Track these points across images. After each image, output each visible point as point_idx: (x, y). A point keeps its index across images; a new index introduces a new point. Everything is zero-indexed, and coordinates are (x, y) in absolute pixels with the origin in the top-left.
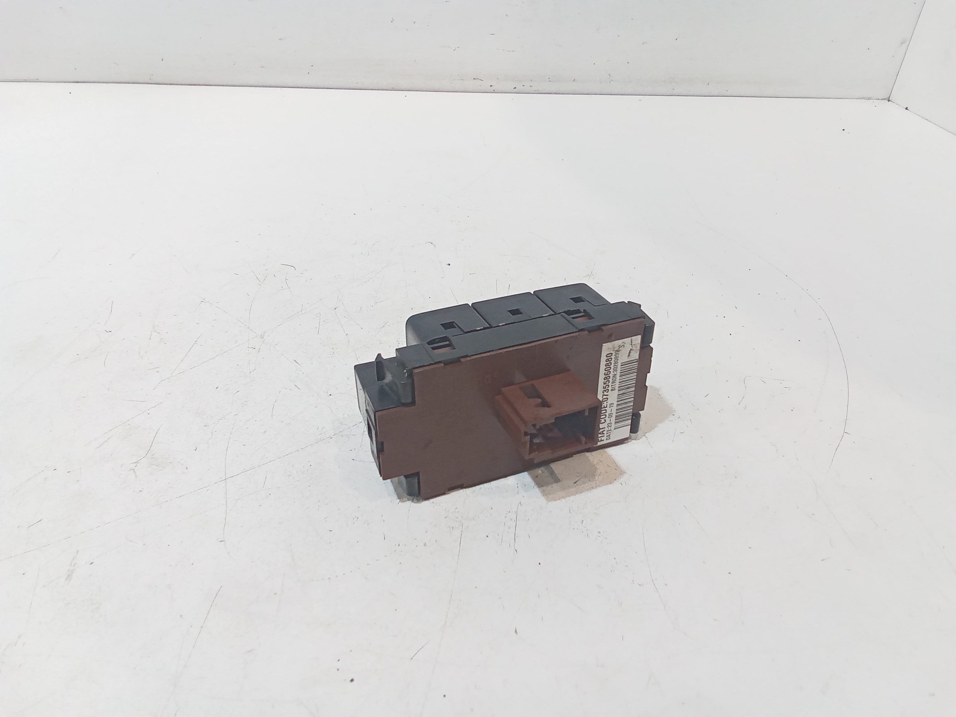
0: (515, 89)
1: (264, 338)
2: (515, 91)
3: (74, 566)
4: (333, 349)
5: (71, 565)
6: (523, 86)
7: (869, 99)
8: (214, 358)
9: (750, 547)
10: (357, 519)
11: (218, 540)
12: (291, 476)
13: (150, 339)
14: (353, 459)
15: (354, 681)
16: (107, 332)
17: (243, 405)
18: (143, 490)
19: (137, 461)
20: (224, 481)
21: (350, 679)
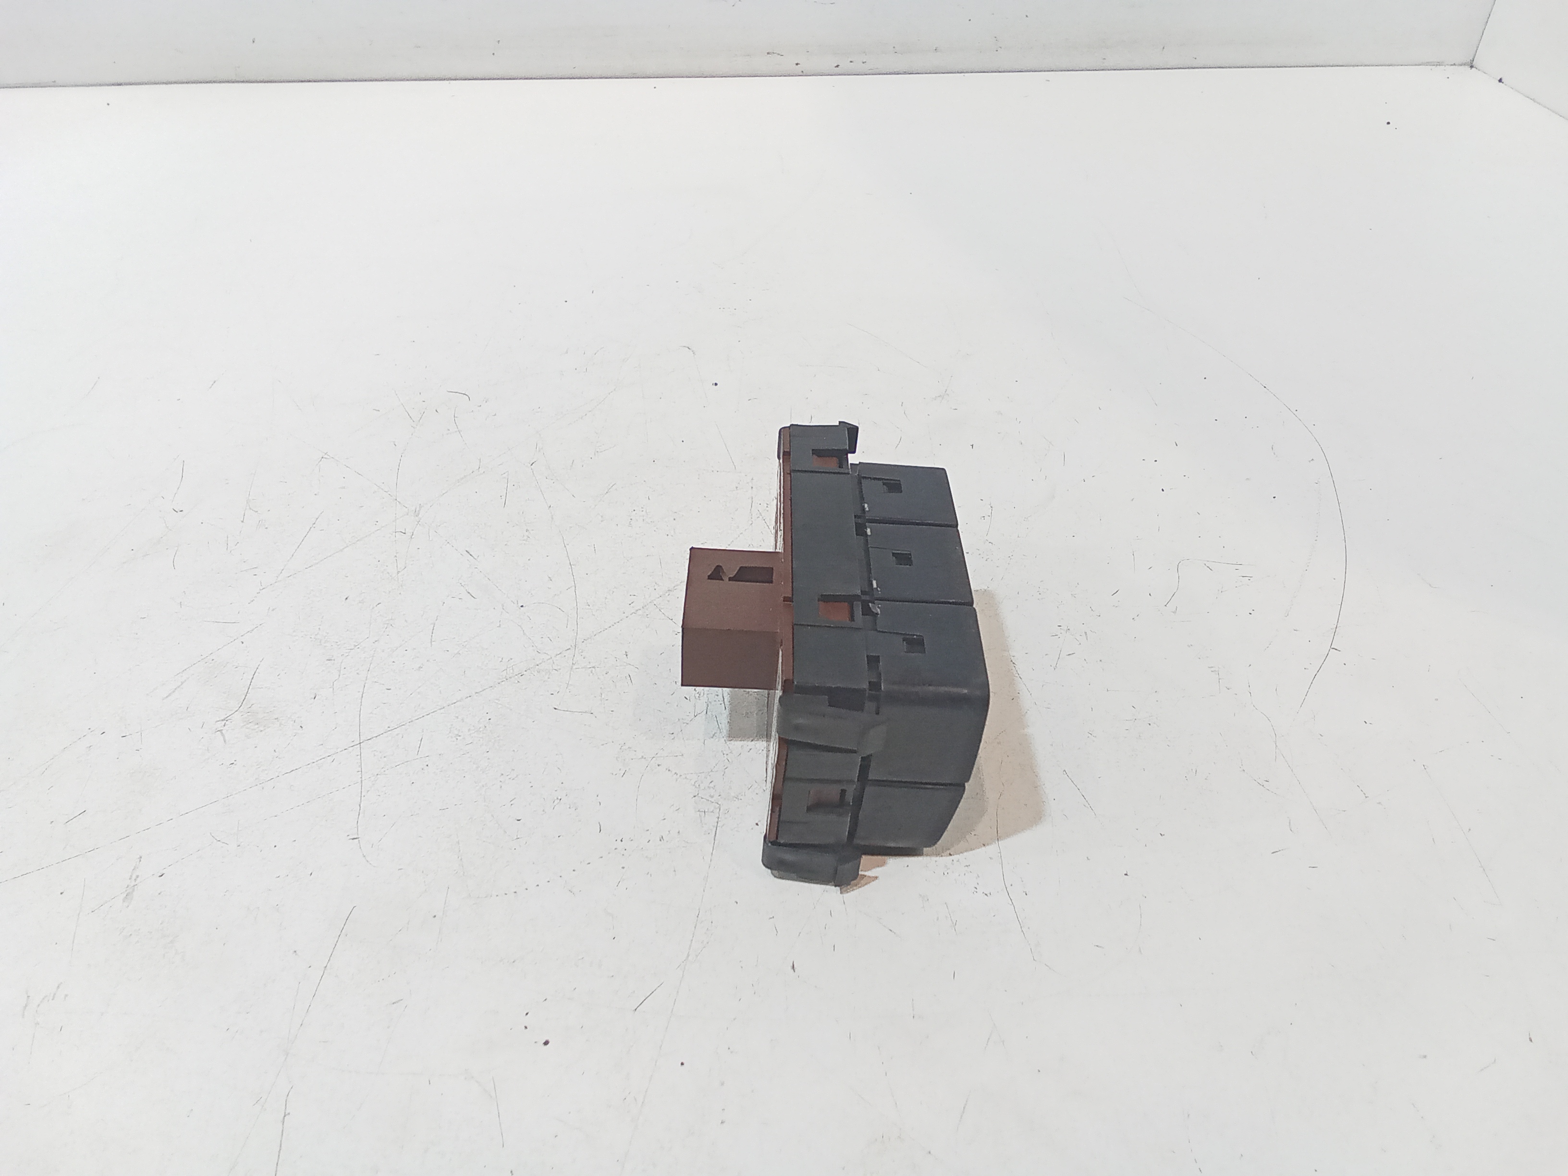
0: (837, 68)
1: (420, 516)
2: (837, 71)
3: (136, 881)
4: (527, 531)
5: (131, 879)
6: (851, 62)
7: (1439, 64)
8: (341, 550)
9: (1162, 834)
10: (559, 801)
11: (349, 837)
12: (460, 736)
13: (242, 522)
14: (555, 709)
15: (549, 1043)
16: (177, 512)
17: (386, 626)
18: (235, 763)
19: (226, 716)
20: (359, 746)
21: (544, 1042)
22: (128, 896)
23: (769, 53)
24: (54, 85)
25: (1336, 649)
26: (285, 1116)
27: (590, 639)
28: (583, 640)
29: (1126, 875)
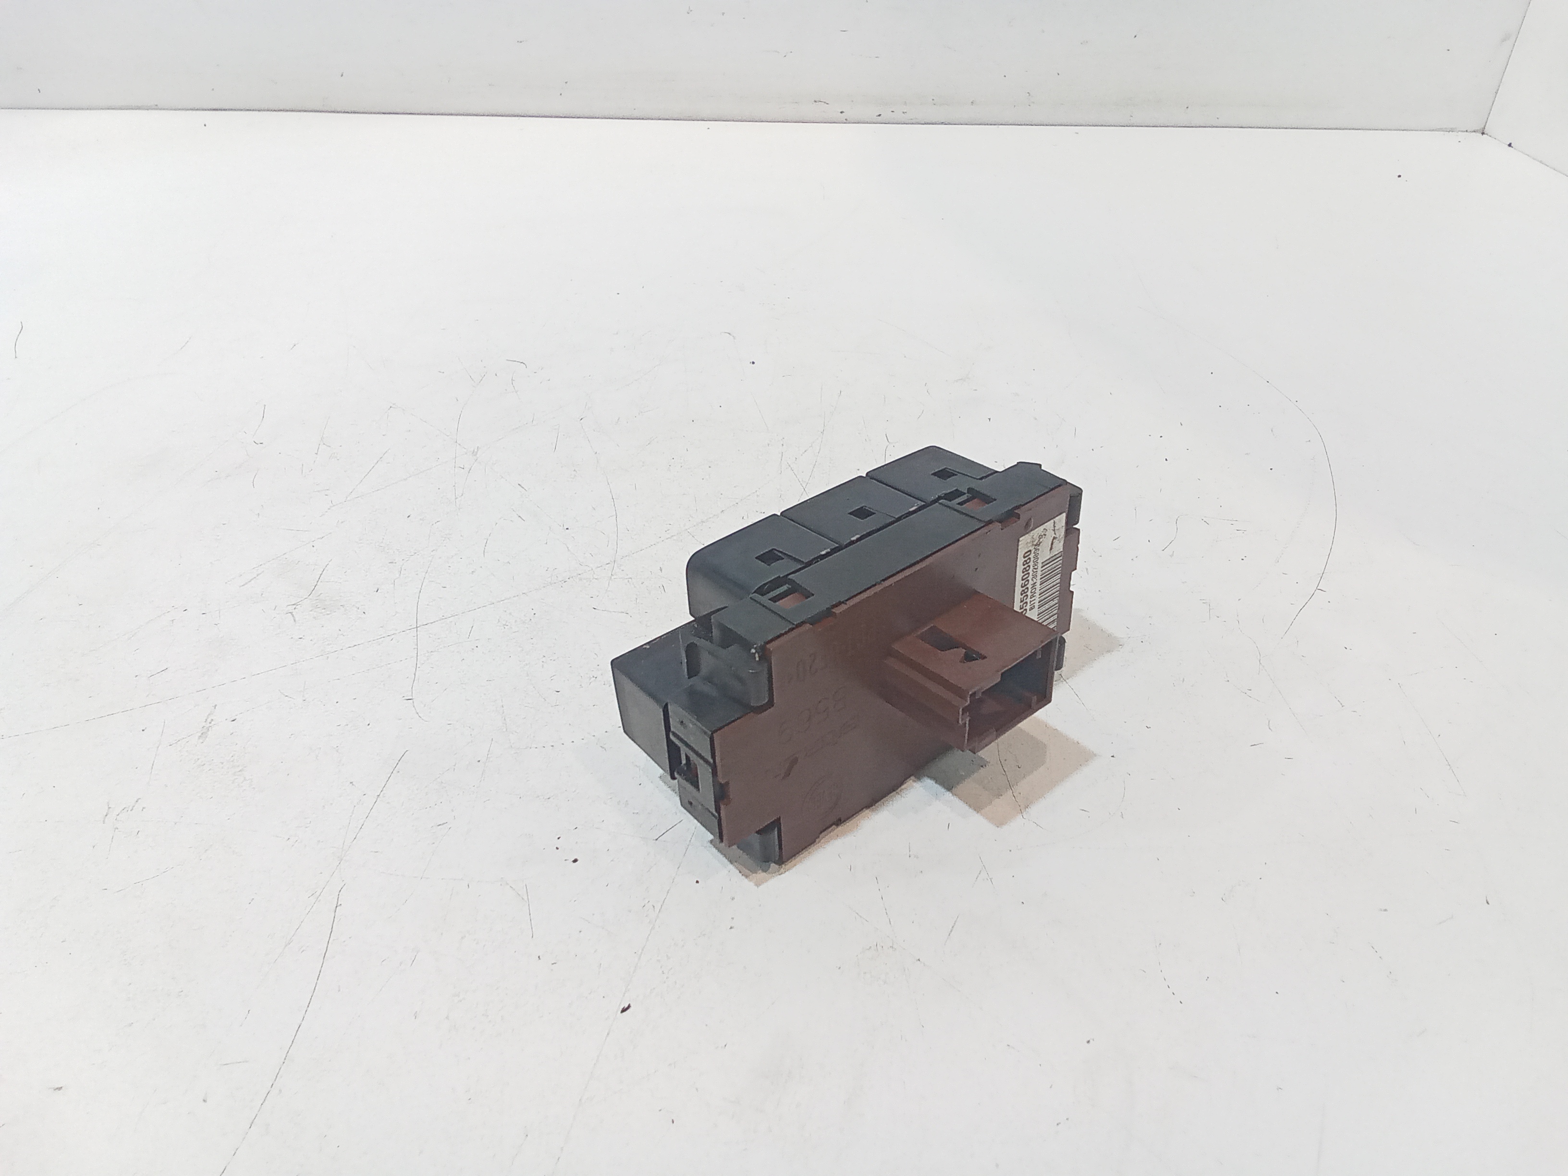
0: (879, 117)
1: (477, 455)
2: (879, 120)
3: (211, 722)
4: (575, 471)
5: (207, 721)
6: (892, 112)
7: (1452, 130)
8: (405, 480)
9: (1148, 726)
10: (594, 679)
11: (404, 698)
12: (507, 625)
13: (317, 454)
14: (595, 609)
15: (578, 861)
16: (257, 444)
17: (444, 539)
18: (303, 637)
19: (297, 602)
20: (416, 629)
21: (573, 859)
22: (203, 735)
23: (815, 101)
24: (156, 108)
25: (1322, 590)
26: (336, 907)
27: (628, 557)
28: (622, 557)
29: (1113, 756)
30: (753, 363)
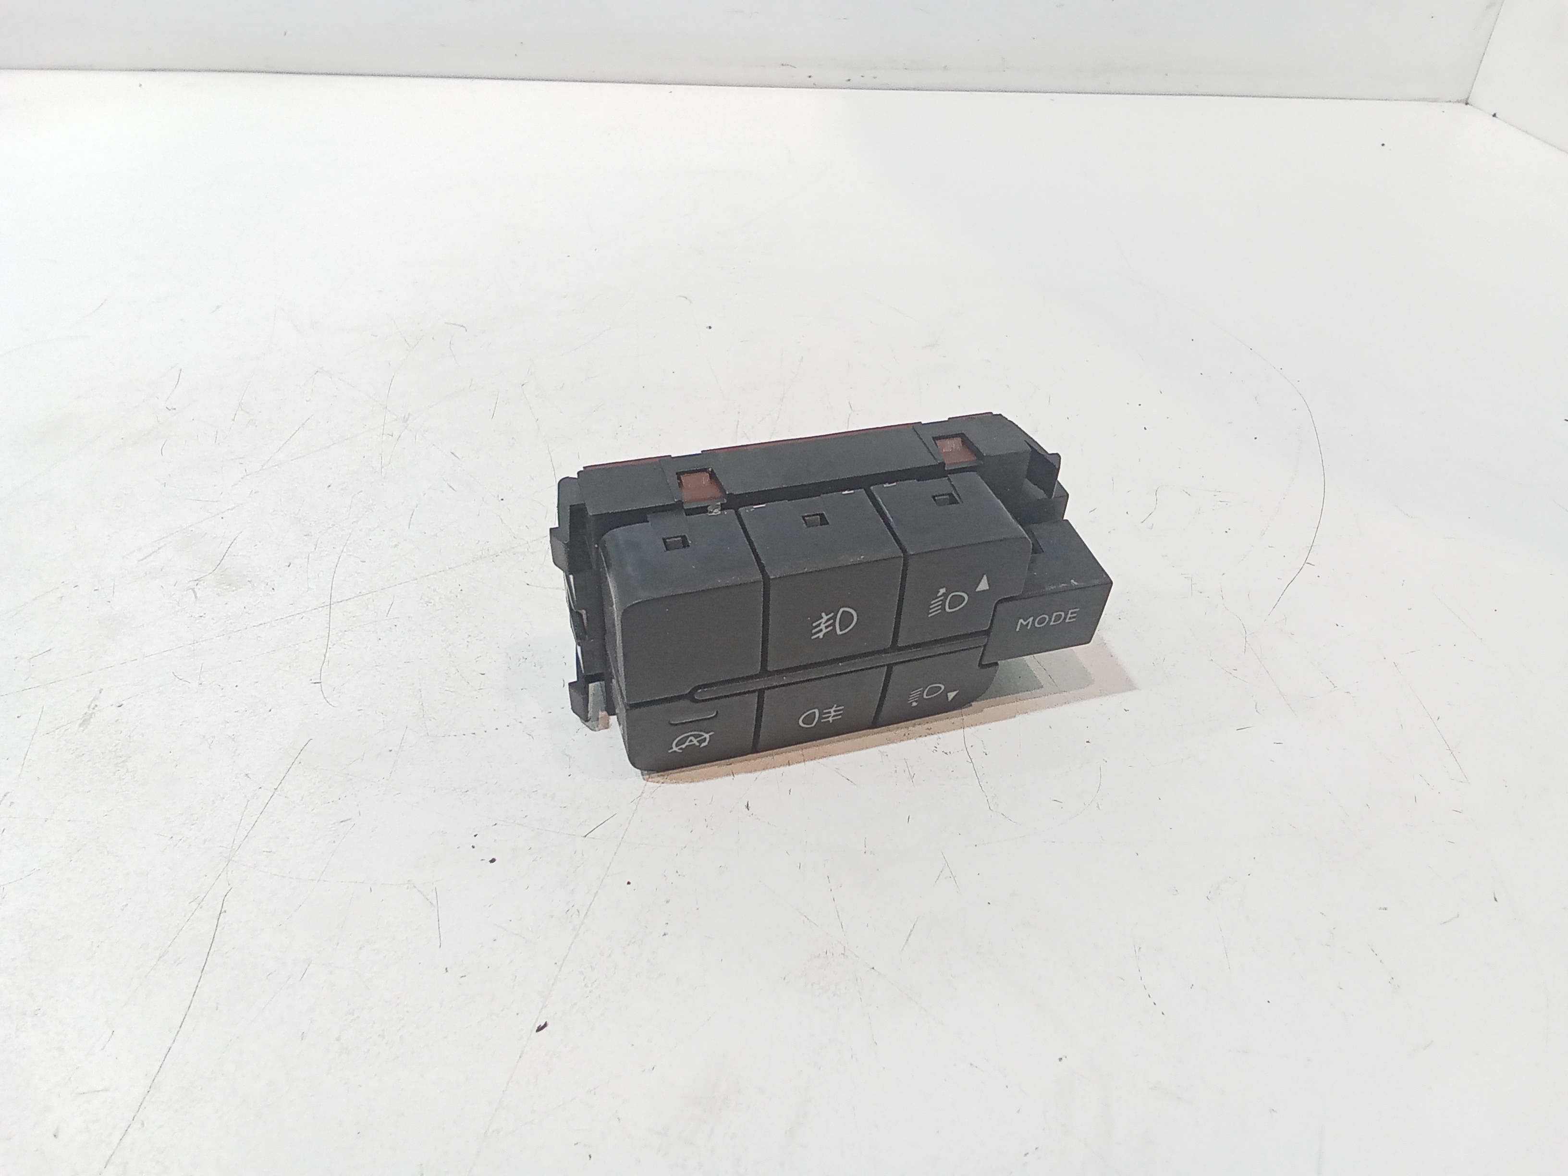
0: (849, 82)
1: (408, 422)
2: (849, 85)
3: (94, 709)
4: (513, 438)
5: (89, 707)
6: (862, 77)
7: (1435, 100)
8: (328, 447)
9: (1126, 709)
10: (524, 660)
11: (311, 682)
12: (430, 603)
13: (234, 420)
14: (528, 584)
15: (496, 861)
16: (170, 410)
17: (366, 510)
18: (204, 616)
19: (200, 577)
20: (329, 607)
21: (490, 859)
22: (85, 722)
23: (782, 65)
25: (1311, 564)
26: (220, 914)
29: (1088, 742)
30: (710, 328)
